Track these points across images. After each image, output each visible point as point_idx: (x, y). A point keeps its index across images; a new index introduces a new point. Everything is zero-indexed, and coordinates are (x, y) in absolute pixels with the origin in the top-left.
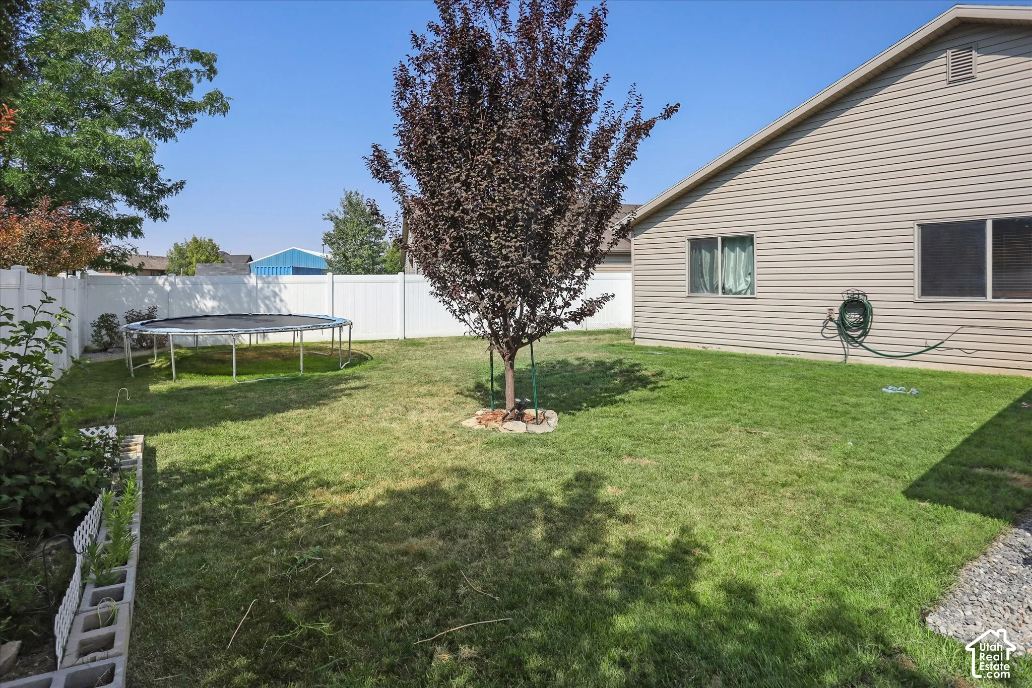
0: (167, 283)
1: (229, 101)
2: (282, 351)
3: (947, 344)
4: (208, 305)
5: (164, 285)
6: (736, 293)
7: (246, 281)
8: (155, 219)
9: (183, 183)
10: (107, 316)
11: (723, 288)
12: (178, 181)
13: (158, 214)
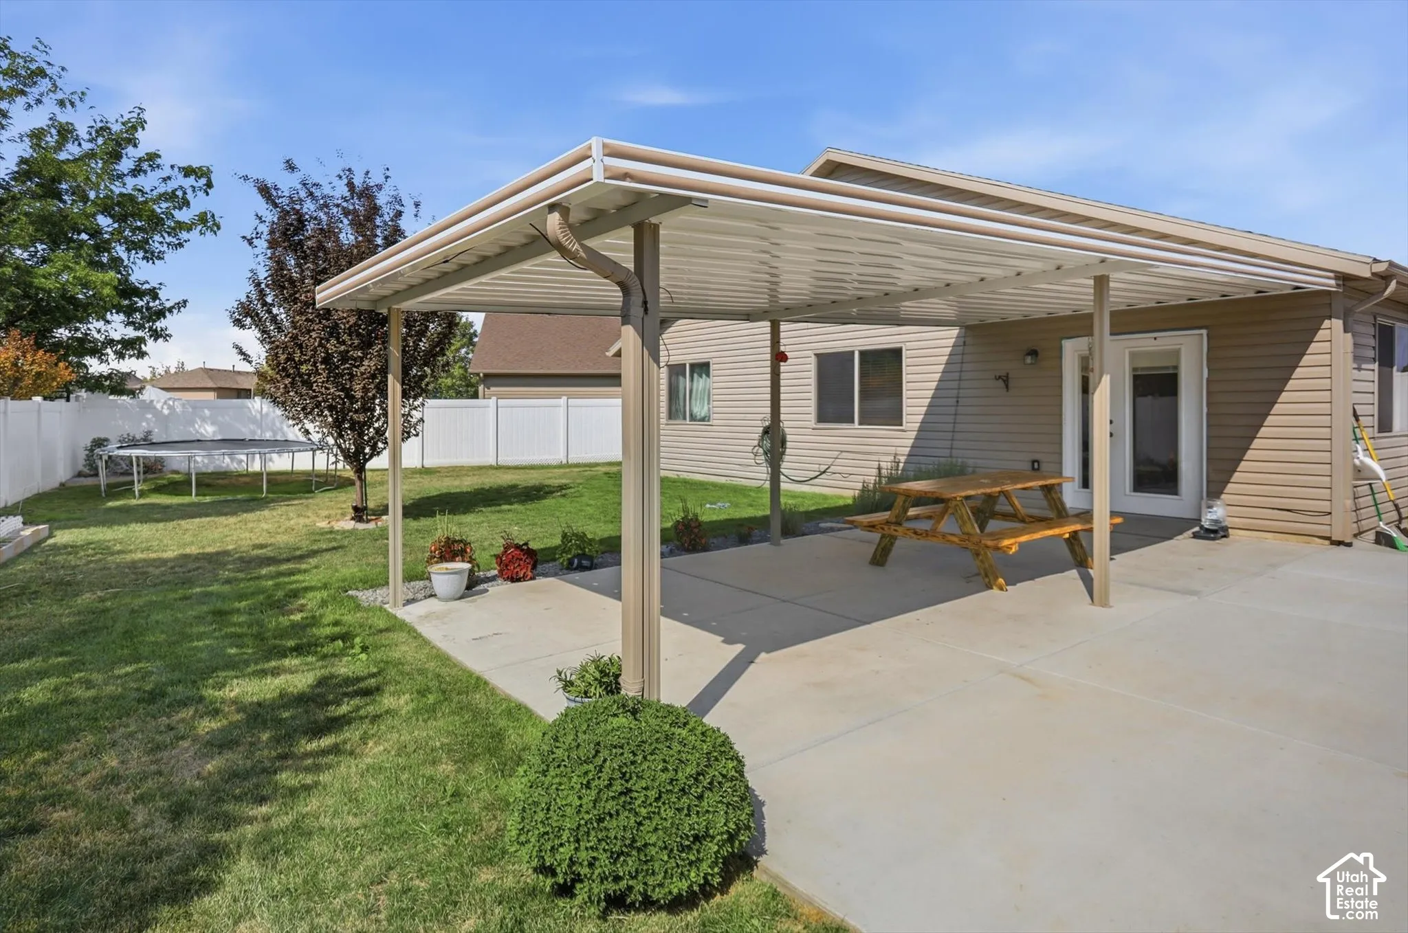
0: (165, 407)
1: (220, 220)
2: (279, 477)
3: (832, 469)
4: (208, 431)
5: (162, 408)
6: (700, 421)
7: (250, 406)
8: (156, 340)
9: (185, 302)
10: (99, 439)
11: (691, 415)
12: (179, 299)
13: (157, 335)
